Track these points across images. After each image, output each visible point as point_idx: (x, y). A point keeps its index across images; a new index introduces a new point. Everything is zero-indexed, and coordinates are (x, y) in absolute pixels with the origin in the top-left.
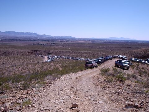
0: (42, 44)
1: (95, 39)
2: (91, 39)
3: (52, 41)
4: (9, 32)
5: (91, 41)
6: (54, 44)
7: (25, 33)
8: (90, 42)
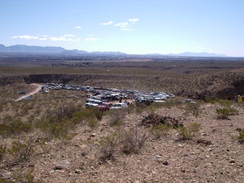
0: (67, 65)
1: (159, 56)
2: (152, 56)
3: (86, 60)
4: (18, 47)
5: (153, 58)
6: (87, 64)
7: (44, 47)
8: (150, 60)
